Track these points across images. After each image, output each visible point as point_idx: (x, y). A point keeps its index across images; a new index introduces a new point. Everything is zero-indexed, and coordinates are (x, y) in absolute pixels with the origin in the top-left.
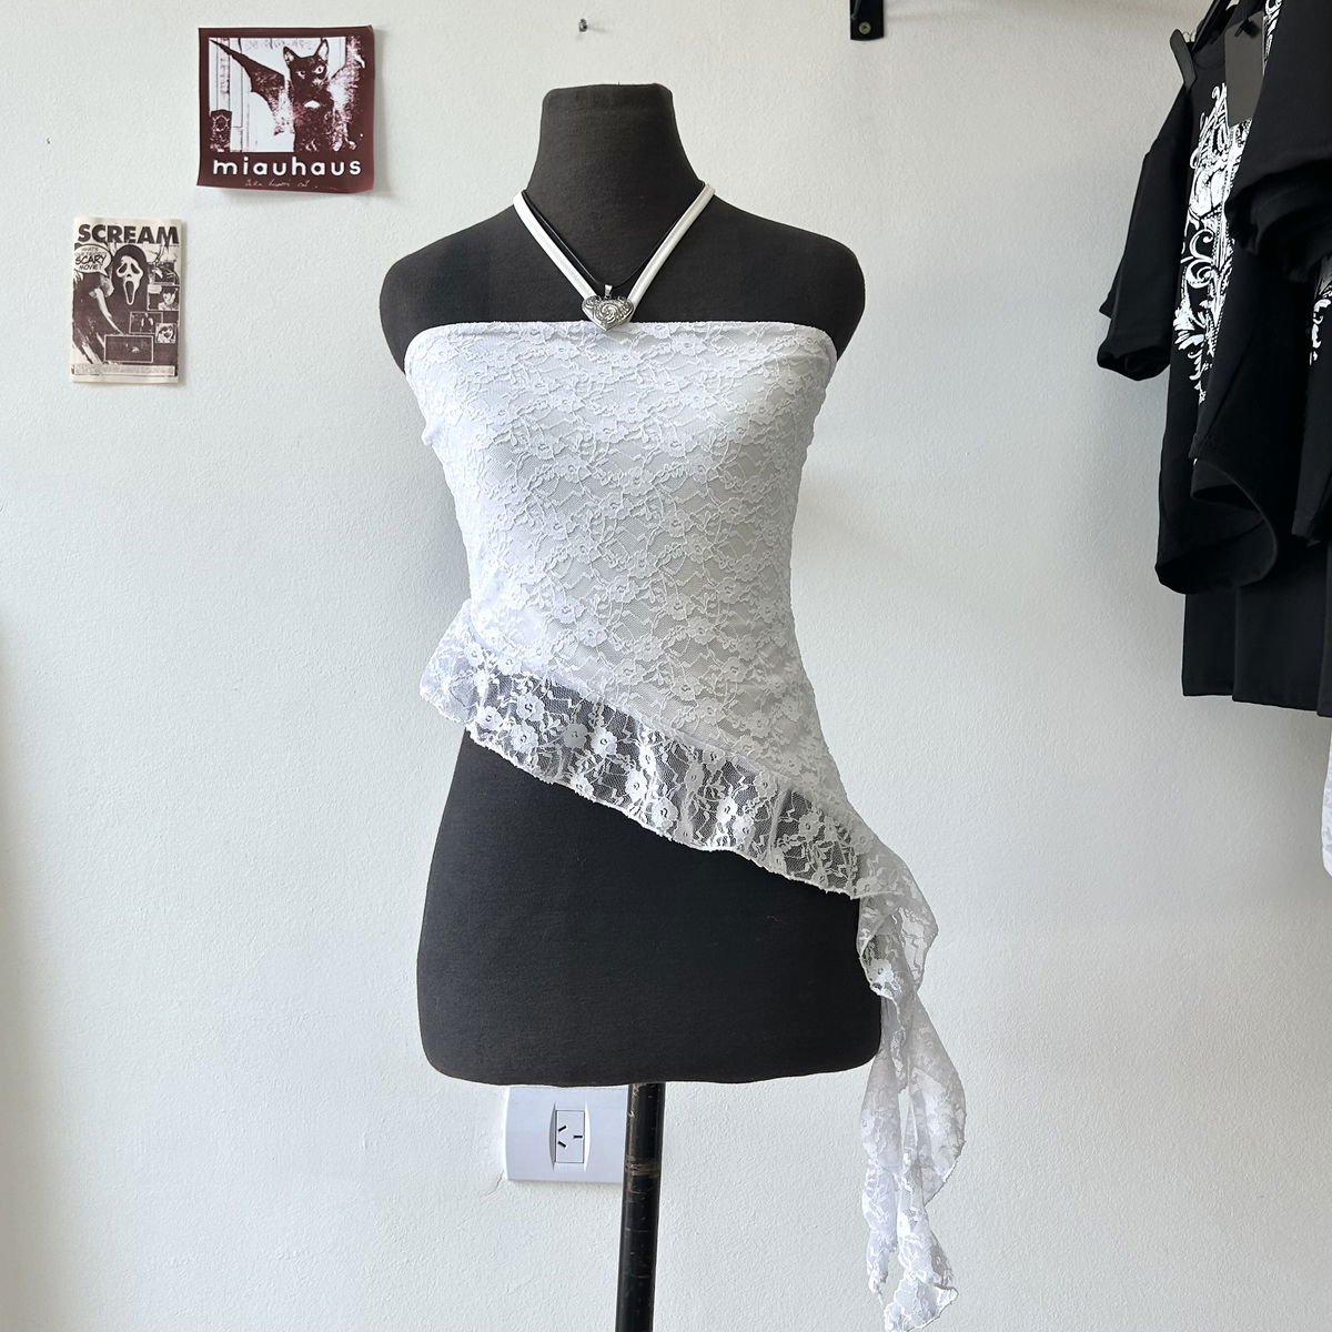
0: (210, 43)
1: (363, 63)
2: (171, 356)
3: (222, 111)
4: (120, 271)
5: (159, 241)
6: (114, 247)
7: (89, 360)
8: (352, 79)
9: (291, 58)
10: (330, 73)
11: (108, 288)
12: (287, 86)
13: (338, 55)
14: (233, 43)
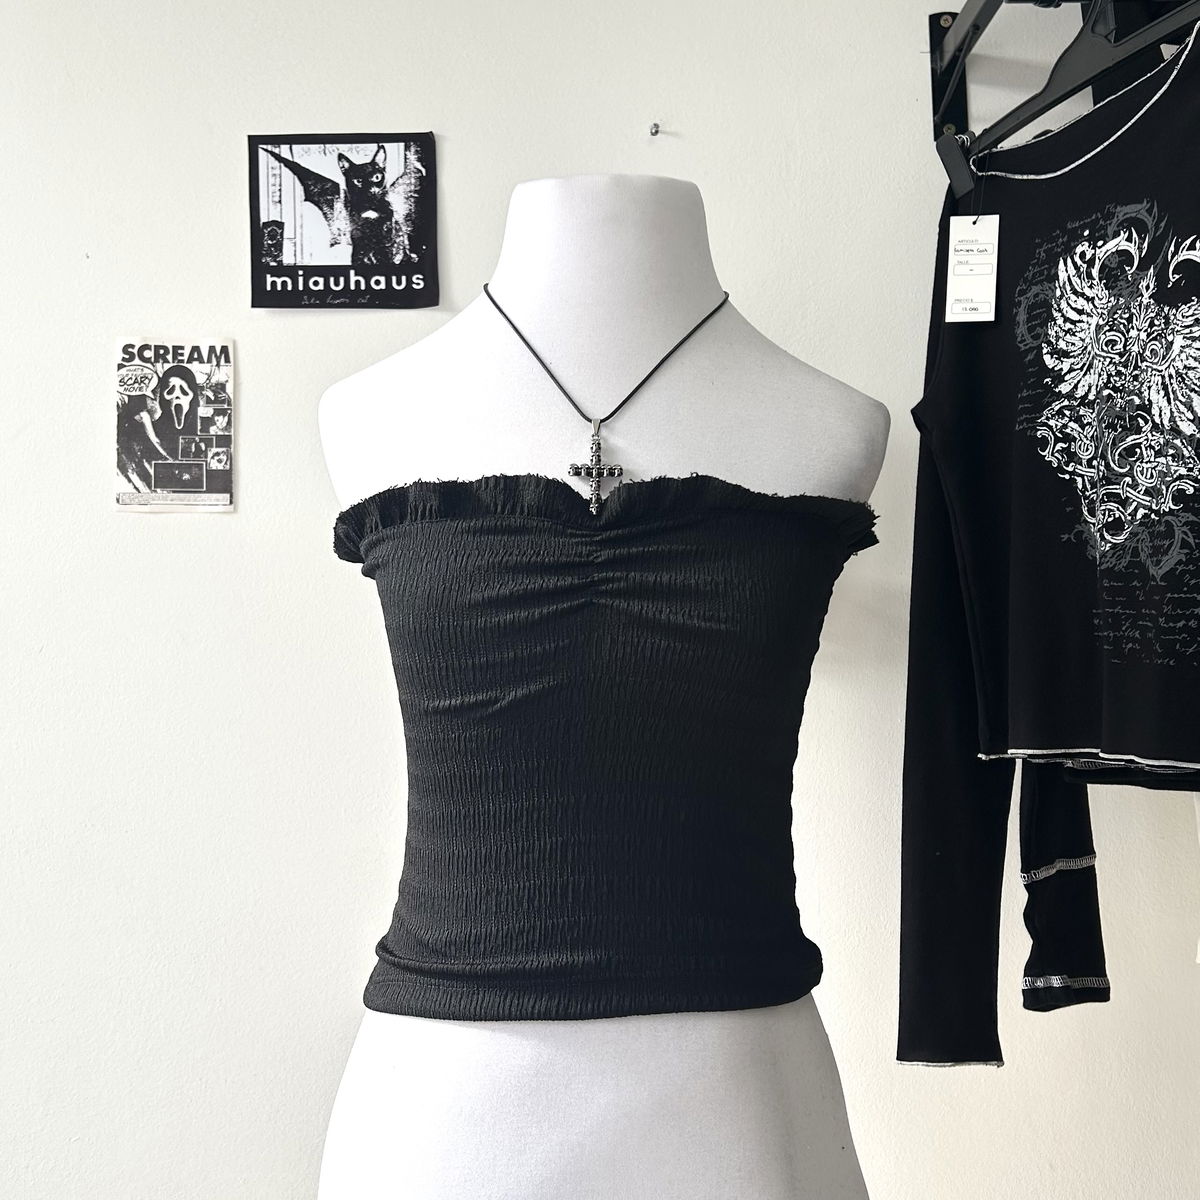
0: (261, 152)
1: (424, 171)
2: (223, 482)
3: (273, 221)
4: (169, 393)
5: (209, 361)
6: (161, 368)
7: (135, 488)
8: (413, 188)
9: (347, 165)
10: (388, 182)
11: (155, 411)
12: (342, 195)
13: (396, 162)
14: (284, 151)
